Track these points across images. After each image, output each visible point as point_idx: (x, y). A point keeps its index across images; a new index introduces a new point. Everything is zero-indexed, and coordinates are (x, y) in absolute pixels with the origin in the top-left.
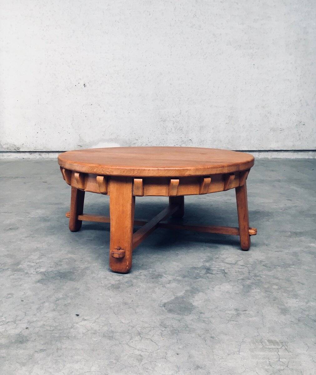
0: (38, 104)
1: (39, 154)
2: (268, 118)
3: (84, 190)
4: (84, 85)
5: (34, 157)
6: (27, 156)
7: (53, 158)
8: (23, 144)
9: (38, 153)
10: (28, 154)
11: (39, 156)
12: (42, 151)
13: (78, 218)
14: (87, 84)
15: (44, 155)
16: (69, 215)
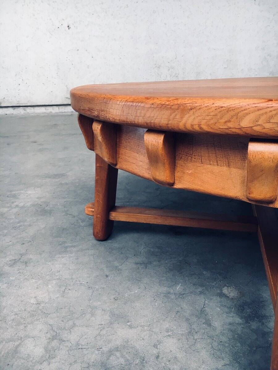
0: (17, 50)
1: (24, 109)
2: (268, 61)
3: (173, 184)
4: (68, 27)
5: (18, 112)
6: (10, 111)
7: (40, 113)
8: (4, 98)
9: (22, 107)
10: (11, 109)
11: (24, 112)
12: (26, 105)
13: (110, 217)
14: (71, 26)
15: (29, 110)
16: (93, 212)
